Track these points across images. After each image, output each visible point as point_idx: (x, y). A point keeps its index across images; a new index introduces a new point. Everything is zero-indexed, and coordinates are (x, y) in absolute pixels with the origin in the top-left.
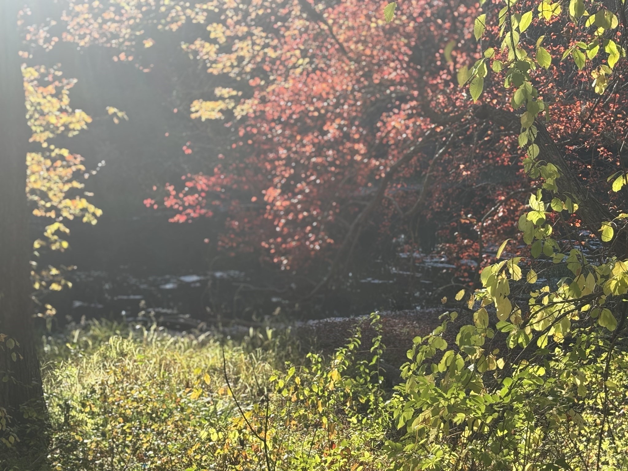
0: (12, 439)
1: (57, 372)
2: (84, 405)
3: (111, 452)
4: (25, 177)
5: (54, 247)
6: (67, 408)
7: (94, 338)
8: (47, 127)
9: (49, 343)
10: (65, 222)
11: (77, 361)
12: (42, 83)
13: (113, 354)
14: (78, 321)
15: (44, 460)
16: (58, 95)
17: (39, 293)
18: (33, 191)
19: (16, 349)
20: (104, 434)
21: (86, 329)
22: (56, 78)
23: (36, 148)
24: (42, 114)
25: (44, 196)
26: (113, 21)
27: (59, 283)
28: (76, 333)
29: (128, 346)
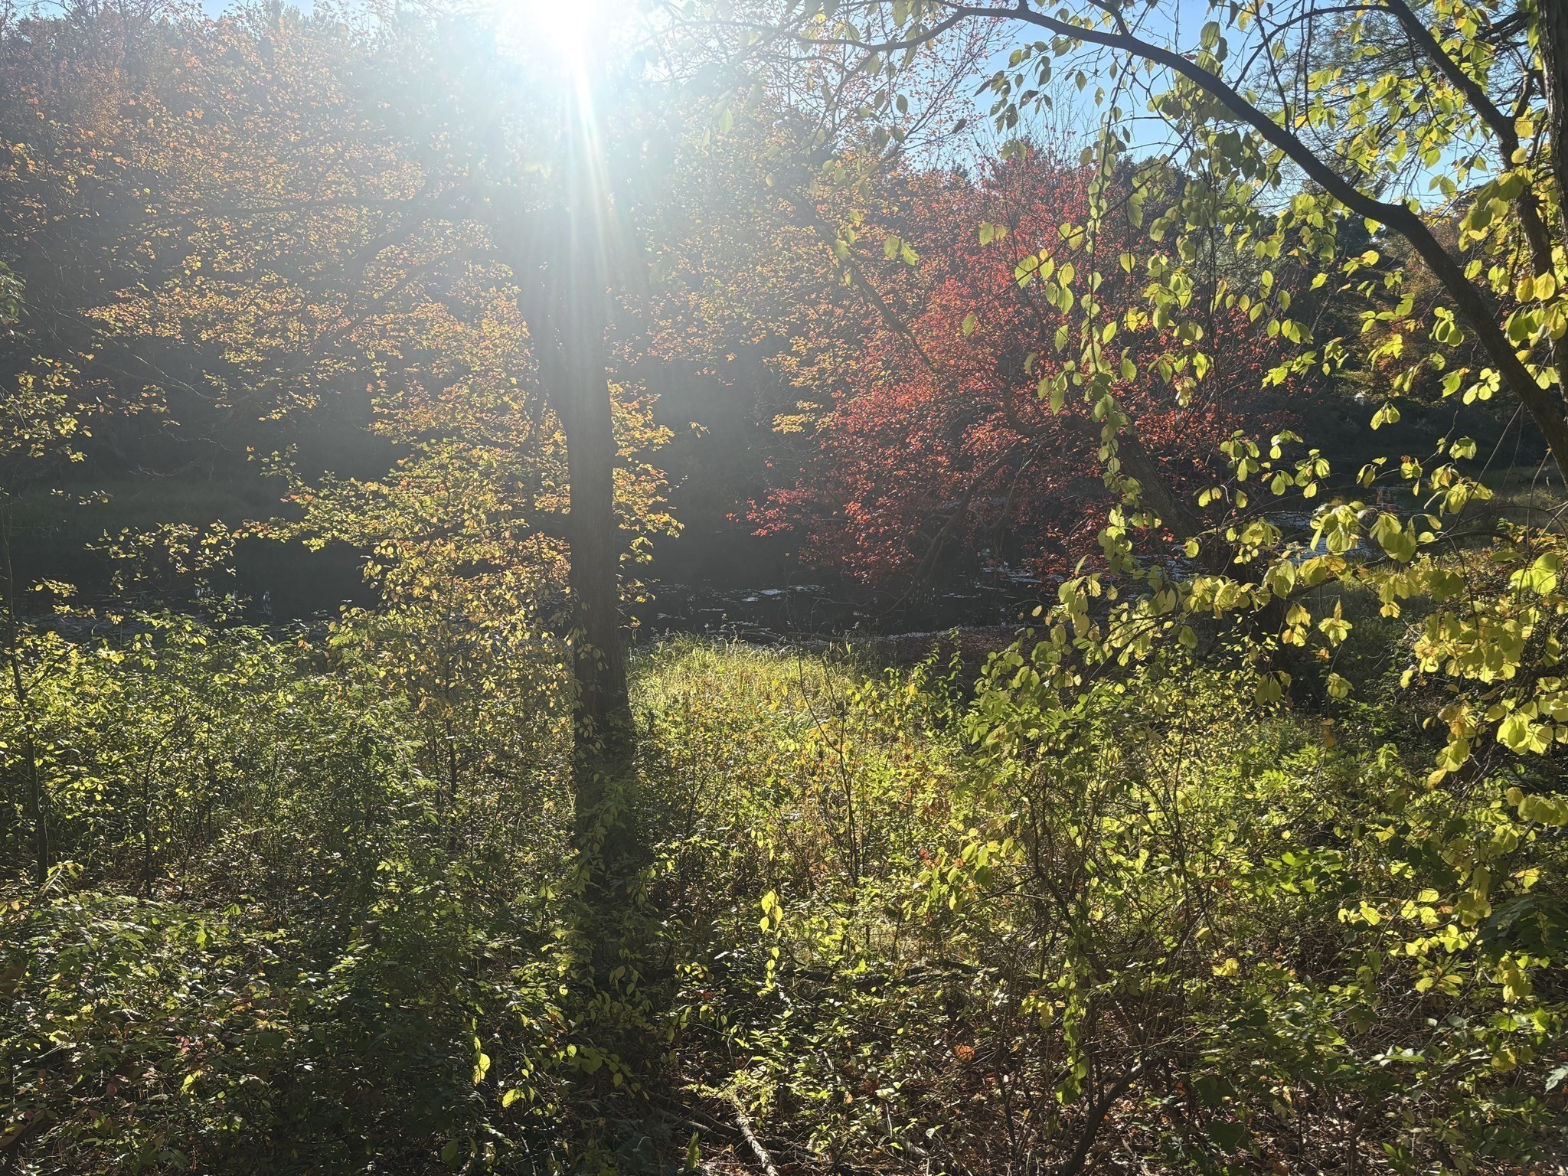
0: (598, 745)
1: (642, 682)
2: (667, 714)
3: (693, 761)
4: (611, 492)
5: (639, 560)
6: (651, 717)
7: (678, 649)
8: (632, 442)
9: (634, 653)
10: (649, 535)
11: (661, 671)
12: (627, 398)
13: (696, 664)
14: (662, 634)
15: (629, 766)
16: (641, 410)
17: (624, 605)
18: (619, 505)
19: (601, 659)
20: (686, 743)
21: (670, 640)
22: (640, 393)
23: (622, 462)
24: (628, 429)
25: (629, 509)
26: (696, 335)
27: (644, 595)
28: (660, 645)
29: (710, 657)
